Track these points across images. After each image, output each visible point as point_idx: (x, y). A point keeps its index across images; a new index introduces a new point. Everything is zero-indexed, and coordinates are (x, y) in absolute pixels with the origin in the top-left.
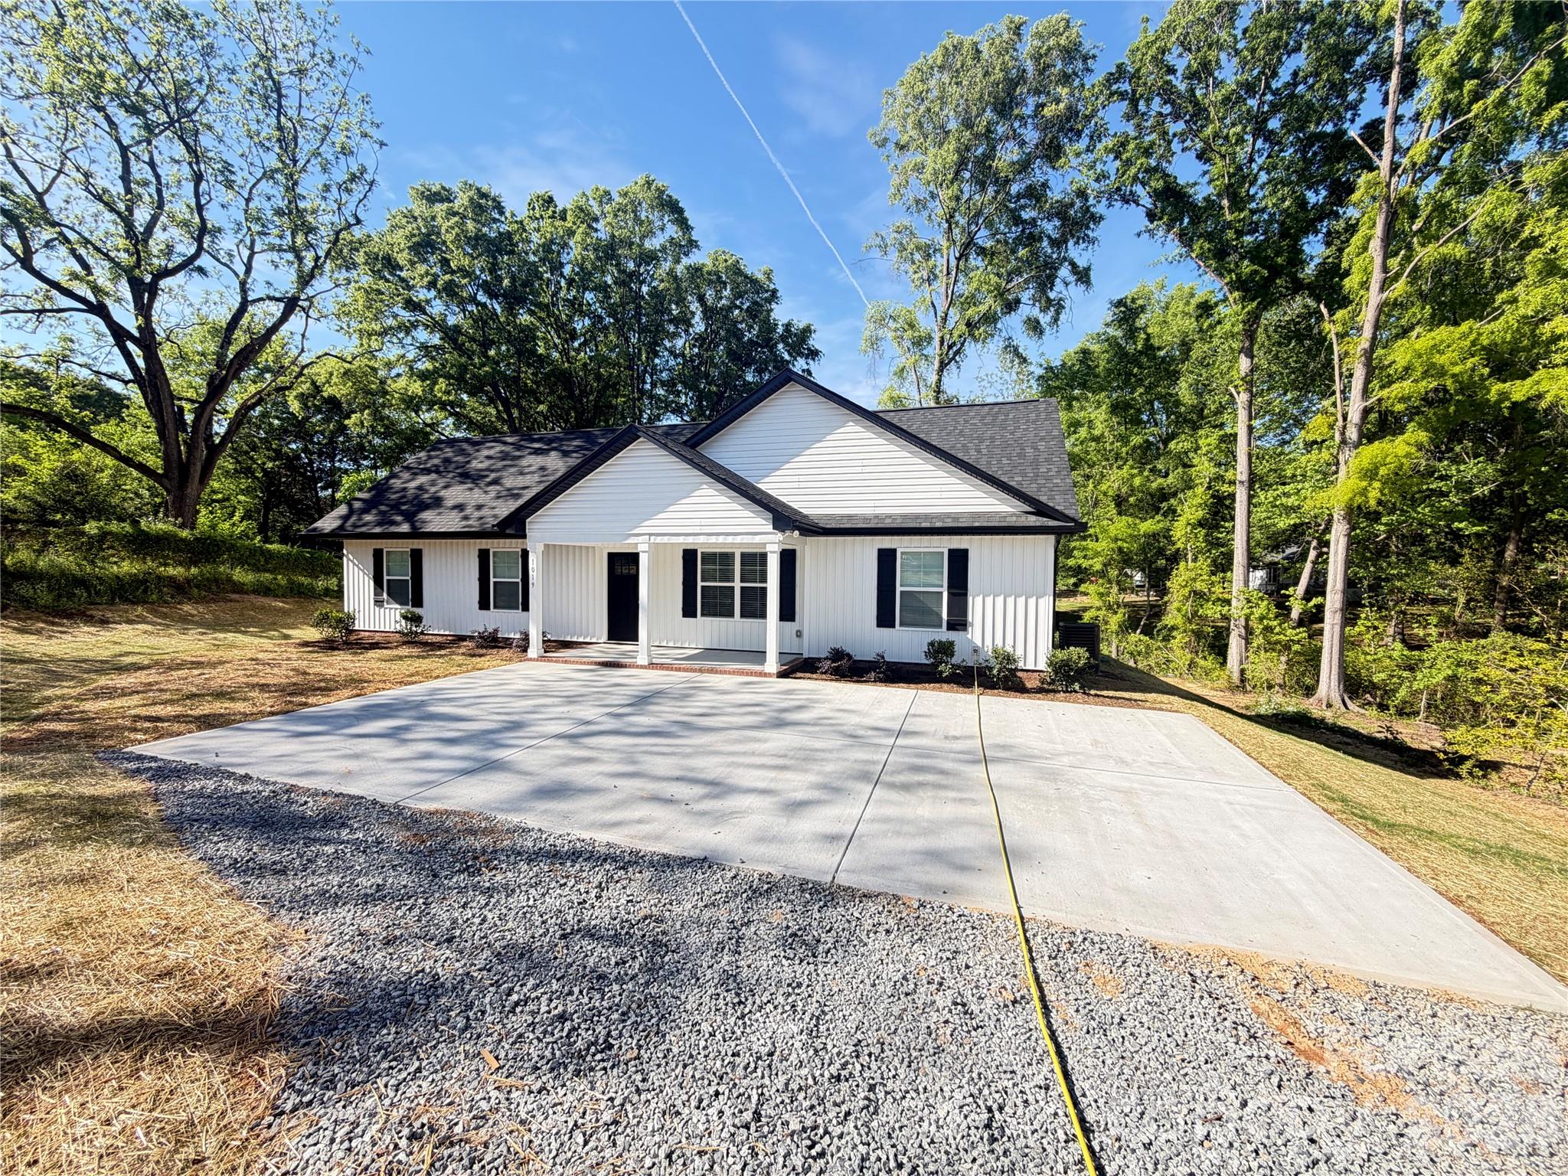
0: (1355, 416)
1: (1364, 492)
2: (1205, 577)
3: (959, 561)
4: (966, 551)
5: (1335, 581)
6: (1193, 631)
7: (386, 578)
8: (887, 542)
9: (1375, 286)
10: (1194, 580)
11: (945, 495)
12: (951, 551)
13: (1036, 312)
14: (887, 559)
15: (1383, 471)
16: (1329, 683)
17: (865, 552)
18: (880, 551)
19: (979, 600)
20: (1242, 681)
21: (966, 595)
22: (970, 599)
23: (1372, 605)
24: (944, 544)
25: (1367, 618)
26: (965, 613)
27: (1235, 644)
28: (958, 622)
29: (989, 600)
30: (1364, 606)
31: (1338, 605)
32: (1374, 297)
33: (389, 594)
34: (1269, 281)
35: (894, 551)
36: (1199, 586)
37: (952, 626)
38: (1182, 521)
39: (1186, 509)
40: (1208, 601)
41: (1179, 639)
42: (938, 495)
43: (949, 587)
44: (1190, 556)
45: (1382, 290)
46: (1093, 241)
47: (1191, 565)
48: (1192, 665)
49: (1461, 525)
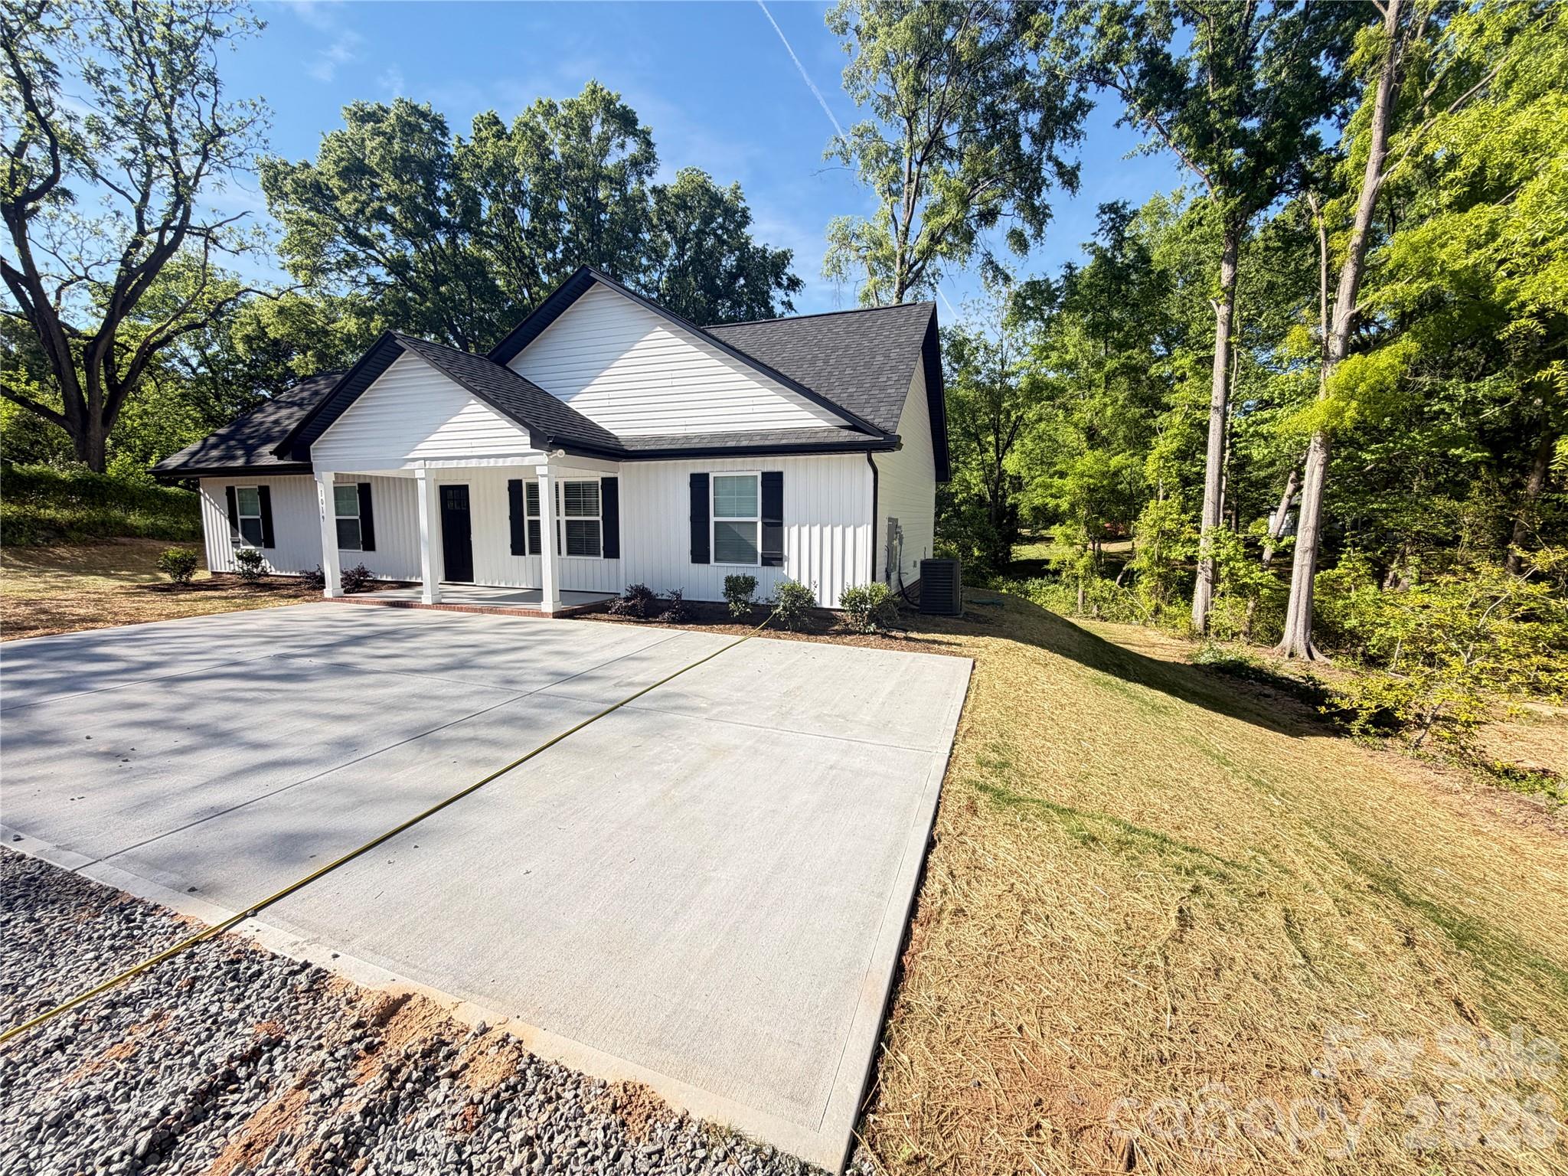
0: (1340, 325)
1: (1339, 413)
2: (1175, 516)
3: (773, 484)
4: (780, 475)
5: (1307, 517)
6: (1159, 575)
7: (239, 517)
8: (700, 466)
9: (1372, 168)
10: (1163, 519)
11: (757, 409)
12: (764, 474)
13: (1018, 224)
14: (699, 483)
15: (1362, 388)
16: (1294, 628)
17: (677, 476)
18: (693, 476)
19: (794, 530)
20: (1206, 628)
21: (781, 525)
22: (786, 530)
23: (1355, 545)
24: (755, 468)
25: (1349, 560)
26: (780, 545)
27: (1201, 588)
28: (774, 557)
29: (805, 530)
30: (1345, 546)
31: (1309, 544)
32: (1369, 183)
33: (244, 535)
34: (1257, 172)
35: (707, 475)
36: (1168, 525)
37: (767, 562)
38: (1156, 453)
39: (1161, 442)
40: (1177, 541)
41: (1145, 583)
42: (749, 409)
43: (764, 516)
44: (1161, 493)
45: (1380, 172)
46: (1077, 135)
47: (1161, 502)
48: (1158, 610)
49: (1458, 452)
